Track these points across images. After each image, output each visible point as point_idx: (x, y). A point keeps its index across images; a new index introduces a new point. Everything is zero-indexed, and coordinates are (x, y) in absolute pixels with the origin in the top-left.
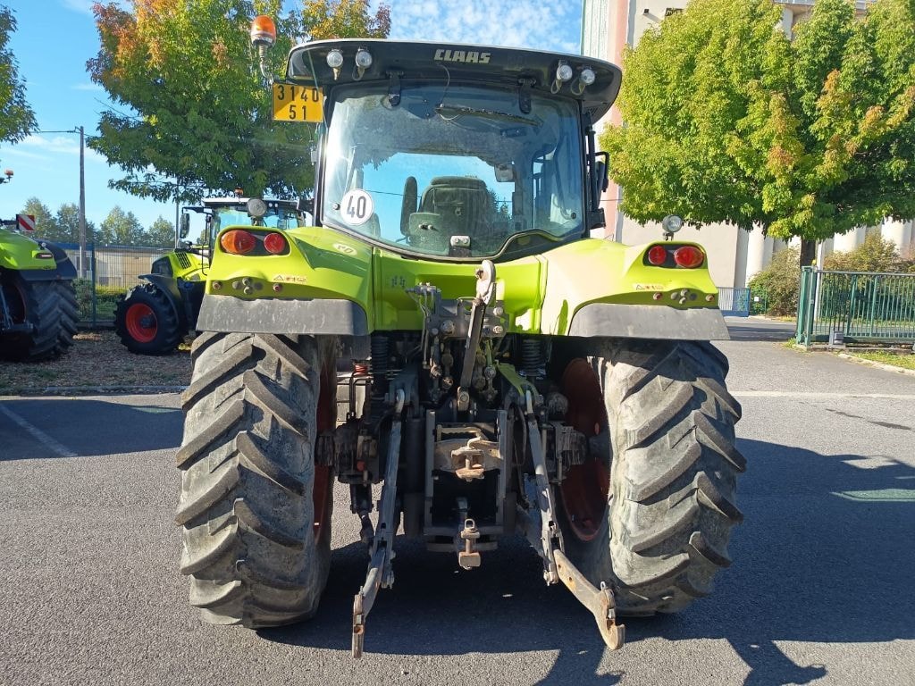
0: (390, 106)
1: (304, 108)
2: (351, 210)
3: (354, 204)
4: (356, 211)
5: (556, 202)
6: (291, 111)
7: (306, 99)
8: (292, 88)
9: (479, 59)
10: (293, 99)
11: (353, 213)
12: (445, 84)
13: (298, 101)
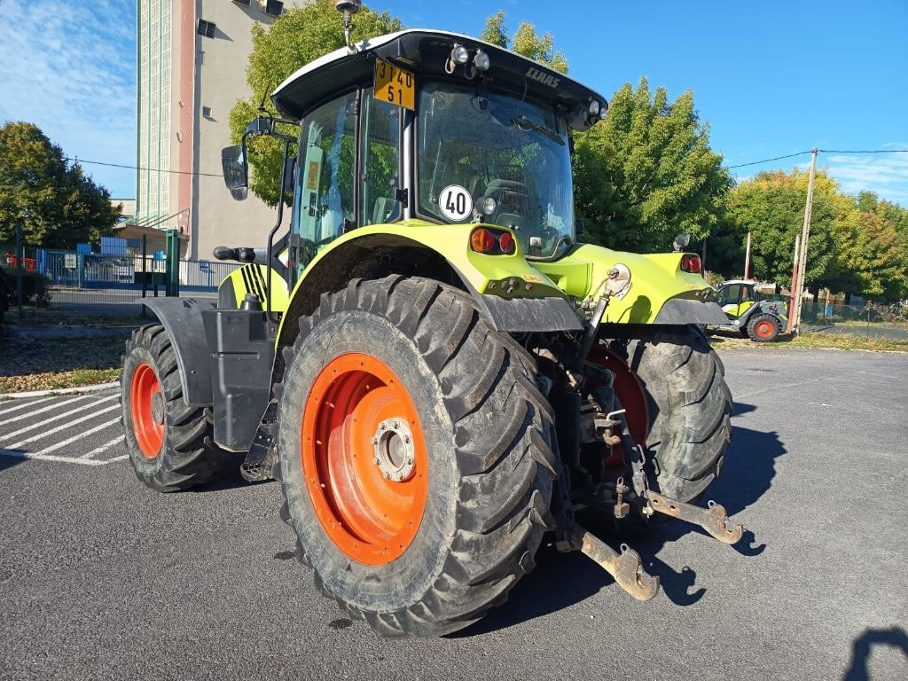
0: (478, 108)
1: (400, 91)
2: (450, 205)
3: (454, 200)
4: (455, 206)
5: (553, 211)
6: (389, 92)
7: (401, 82)
8: (392, 68)
9: (553, 83)
10: (391, 80)
11: (452, 209)
12: (520, 98)
13: (395, 83)
